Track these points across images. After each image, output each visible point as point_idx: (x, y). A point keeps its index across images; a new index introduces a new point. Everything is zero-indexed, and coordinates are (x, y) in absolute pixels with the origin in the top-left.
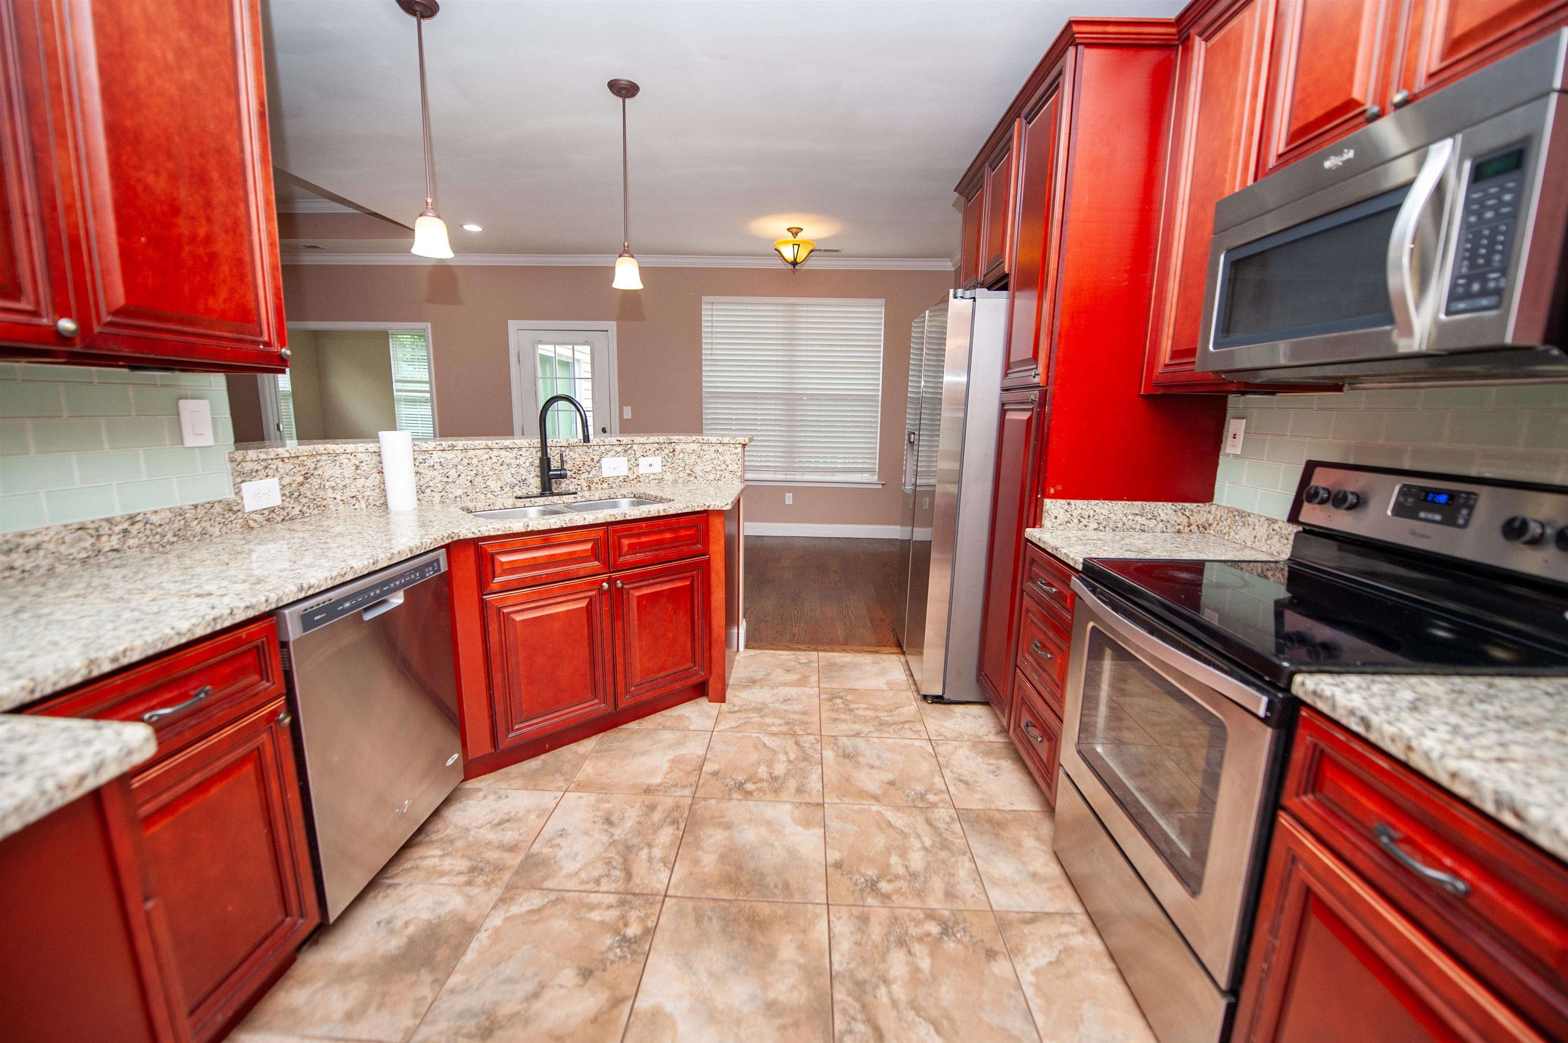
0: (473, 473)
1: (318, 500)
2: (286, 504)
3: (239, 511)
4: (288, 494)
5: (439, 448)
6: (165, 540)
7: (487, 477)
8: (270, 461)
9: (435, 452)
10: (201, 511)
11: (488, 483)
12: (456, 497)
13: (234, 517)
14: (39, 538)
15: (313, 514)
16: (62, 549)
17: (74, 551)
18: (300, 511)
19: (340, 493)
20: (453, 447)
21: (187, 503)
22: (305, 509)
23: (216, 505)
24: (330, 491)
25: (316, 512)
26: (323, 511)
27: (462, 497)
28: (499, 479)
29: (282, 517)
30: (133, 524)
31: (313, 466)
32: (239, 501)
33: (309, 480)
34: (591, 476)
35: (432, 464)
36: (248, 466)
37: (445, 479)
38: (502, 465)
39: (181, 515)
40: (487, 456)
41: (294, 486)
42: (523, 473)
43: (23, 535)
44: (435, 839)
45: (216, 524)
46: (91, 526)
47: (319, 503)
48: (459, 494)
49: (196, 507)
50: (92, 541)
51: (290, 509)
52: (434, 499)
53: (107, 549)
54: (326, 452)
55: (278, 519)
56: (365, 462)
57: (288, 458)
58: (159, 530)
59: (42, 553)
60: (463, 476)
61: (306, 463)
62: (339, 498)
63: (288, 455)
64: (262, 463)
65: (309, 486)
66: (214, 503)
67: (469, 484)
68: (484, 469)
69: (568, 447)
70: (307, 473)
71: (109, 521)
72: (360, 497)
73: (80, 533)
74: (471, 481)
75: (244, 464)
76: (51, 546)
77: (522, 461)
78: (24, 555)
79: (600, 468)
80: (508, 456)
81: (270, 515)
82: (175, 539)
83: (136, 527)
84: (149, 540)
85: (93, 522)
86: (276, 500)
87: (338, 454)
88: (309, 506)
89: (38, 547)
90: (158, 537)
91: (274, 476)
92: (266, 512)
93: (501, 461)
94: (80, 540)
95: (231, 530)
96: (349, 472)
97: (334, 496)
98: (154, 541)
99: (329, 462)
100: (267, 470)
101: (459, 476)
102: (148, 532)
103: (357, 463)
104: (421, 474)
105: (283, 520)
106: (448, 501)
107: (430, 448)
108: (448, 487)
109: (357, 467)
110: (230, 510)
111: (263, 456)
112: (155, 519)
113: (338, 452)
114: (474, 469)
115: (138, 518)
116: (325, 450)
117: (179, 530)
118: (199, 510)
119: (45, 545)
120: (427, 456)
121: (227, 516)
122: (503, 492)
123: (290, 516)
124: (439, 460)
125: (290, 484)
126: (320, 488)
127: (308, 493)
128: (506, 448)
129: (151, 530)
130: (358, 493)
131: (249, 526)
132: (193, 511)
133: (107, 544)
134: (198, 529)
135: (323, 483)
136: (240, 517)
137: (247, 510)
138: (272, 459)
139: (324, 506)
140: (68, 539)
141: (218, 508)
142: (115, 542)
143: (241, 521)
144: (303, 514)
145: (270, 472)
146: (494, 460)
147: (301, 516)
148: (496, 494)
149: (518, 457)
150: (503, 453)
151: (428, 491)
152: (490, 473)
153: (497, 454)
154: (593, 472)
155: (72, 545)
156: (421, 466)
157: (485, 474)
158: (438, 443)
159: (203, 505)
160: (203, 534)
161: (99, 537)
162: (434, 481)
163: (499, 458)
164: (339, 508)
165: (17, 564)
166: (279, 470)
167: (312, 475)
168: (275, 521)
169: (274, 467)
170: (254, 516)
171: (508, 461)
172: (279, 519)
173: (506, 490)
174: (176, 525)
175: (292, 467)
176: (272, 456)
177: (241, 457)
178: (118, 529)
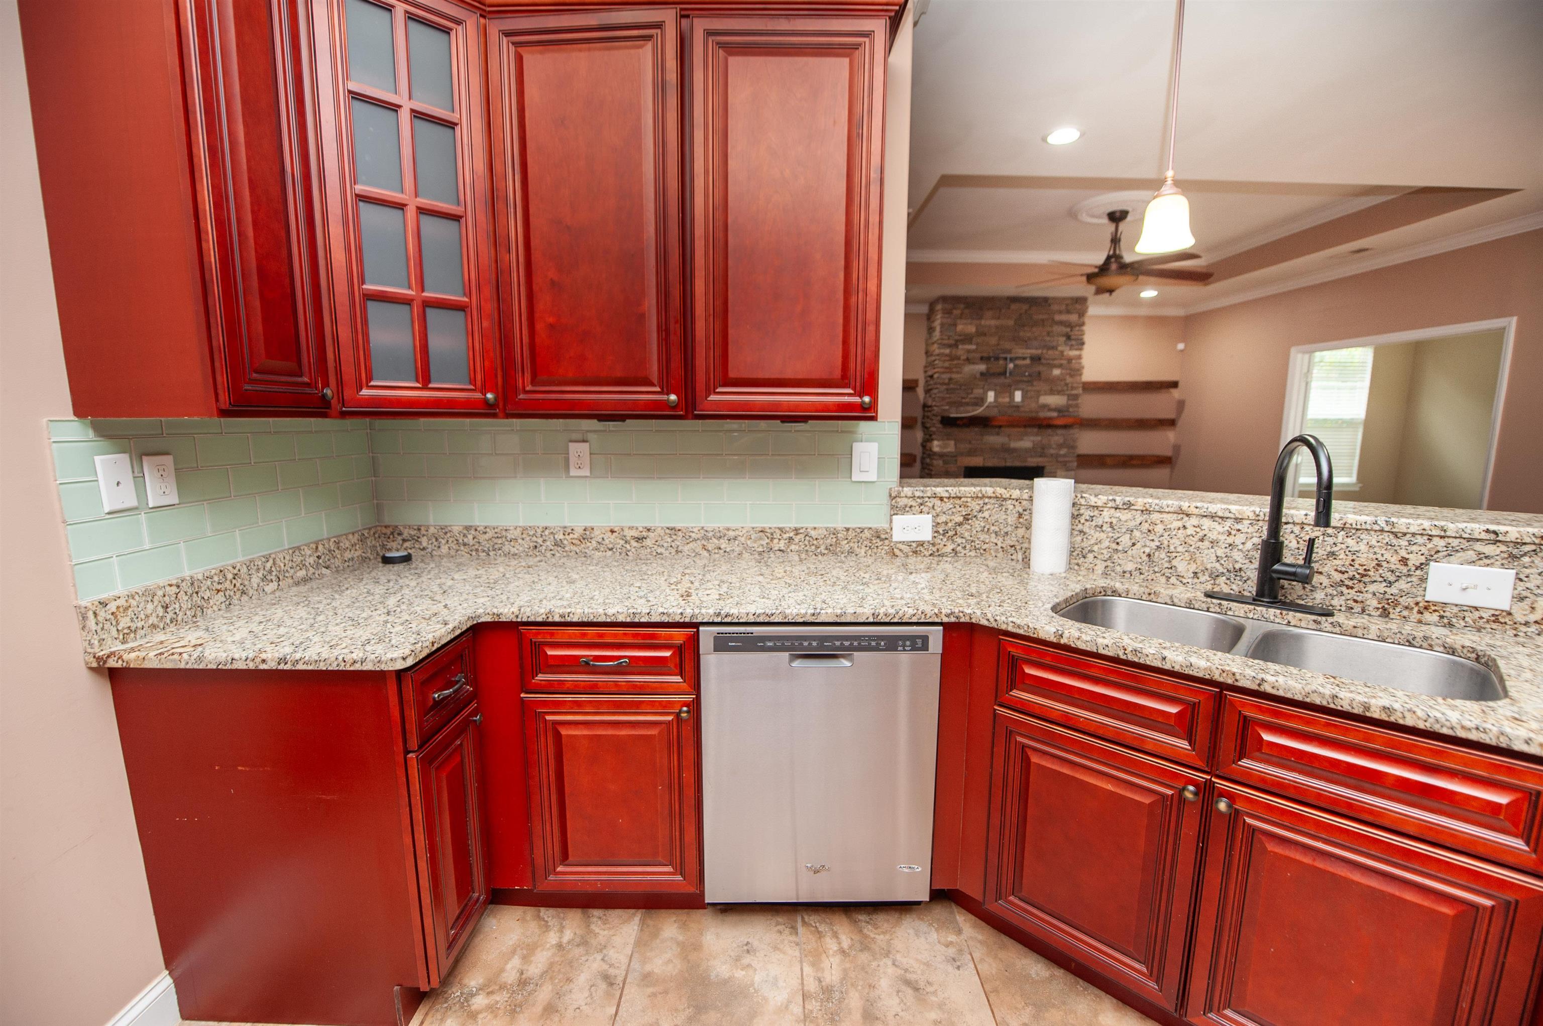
0: (1153, 545)
1: (977, 542)
2: (937, 541)
3: (886, 539)
4: (941, 532)
5: (1111, 504)
6: (818, 551)
7: (1174, 555)
8: (927, 499)
9: (1106, 510)
10: (851, 534)
11: (1174, 563)
12: (1124, 572)
13: (880, 543)
14: (737, 533)
15: (968, 555)
16: (749, 542)
17: (755, 545)
18: (953, 550)
19: (1001, 539)
20: (1128, 506)
21: (840, 525)
22: (959, 548)
23: (866, 531)
24: (993, 535)
25: (973, 553)
26: (981, 554)
27: (1134, 573)
28: (1193, 559)
29: (930, 552)
30: (797, 534)
31: (978, 508)
32: (888, 531)
33: (970, 521)
34: (1394, 590)
35: (1100, 523)
36: (902, 502)
37: (1114, 546)
38: (1202, 540)
39: (834, 534)
40: (1180, 524)
41: (950, 525)
42: (1238, 558)
43: (728, 529)
44: (865, 931)
45: (863, 547)
46: (768, 531)
47: (977, 546)
48: (1129, 569)
49: (848, 530)
50: (767, 541)
51: (941, 546)
52: (1096, 568)
53: (776, 549)
54: (994, 495)
55: (925, 553)
56: (1028, 511)
57: (949, 498)
58: (815, 542)
59: (737, 542)
60: (1138, 545)
61: (969, 504)
62: (1000, 545)
63: (947, 495)
64: (918, 500)
65: (969, 527)
66: (864, 529)
67: (1145, 558)
68: (1172, 541)
69: (1343, 529)
70: (969, 515)
71: (781, 529)
72: (1018, 547)
73: (761, 534)
74: (1149, 555)
75: (898, 500)
76: (743, 540)
77: (1239, 539)
78: (727, 542)
79: (1423, 580)
80: (1215, 530)
81: (917, 548)
82: (826, 552)
83: (799, 537)
84: (806, 548)
85: (770, 528)
86: (926, 535)
87: (1005, 499)
88: (965, 547)
89: (735, 538)
90: (813, 547)
91: (928, 513)
92: (914, 545)
93: (1201, 534)
94: (761, 539)
95: (876, 554)
96: (1012, 519)
97: (995, 541)
98: (810, 550)
99: (996, 506)
100: (922, 507)
101: (1134, 544)
102: (806, 542)
103: (1021, 511)
104: (1085, 534)
105: (931, 555)
106: (1113, 574)
107: (1100, 504)
108: (1116, 557)
109: (1020, 515)
110: (879, 537)
111: (918, 494)
112: (813, 533)
113: (1004, 496)
114: (1156, 540)
115: (801, 531)
116: (994, 493)
117: (831, 545)
118: (850, 532)
119: (739, 538)
120: (1096, 513)
121: (875, 541)
122: (1196, 580)
123: (939, 553)
124: (1110, 520)
125: (946, 523)
126: (983, 531)
127: (967, 535)
128: (1213, 517)
129: (809, 541)
130: (1017, 543)
131: (894, 554)
132: (845, 533)
133: (776, 545)
134: (847, 547)
135: (987, 527)
136: (887, 544)
137: (894, 539)
138: (929, 498)
139: (985, 550)
140: (753, 537)
141: (867, 534)
142: (782, 545)
143: (887, 548)
144: (956, 553)
145: (925, 509)
146: (1190, 531)
147: (953, 554)
148: (1185, 581)
149: (1233, 532)
150: (1207, 523)
151: (1090, 556)
152: (1180, 549)
153: (1196, 523)
154: (1402, 584)
155: (755, 542)
156: (1087, 524)
157: (1172, 548)
158: (1111, 498)
159: (854, 529)
160: (851, 552)
161: (772, 539)
162: (1099, 545)
163: (1198, 530)
164: (998, 555)
165: (722, 547)
166: (935, 508)
167: (975, 516)
168: (922, 554)
169: (931, 505)
170: (901, 546)
171: (1213, 536)
172: (927, 554)
173: (1203, 578)
174: (829, 541)
175: (951, 506)
176: (929, 495)
177: (896, 493)
178: (787, 535)
